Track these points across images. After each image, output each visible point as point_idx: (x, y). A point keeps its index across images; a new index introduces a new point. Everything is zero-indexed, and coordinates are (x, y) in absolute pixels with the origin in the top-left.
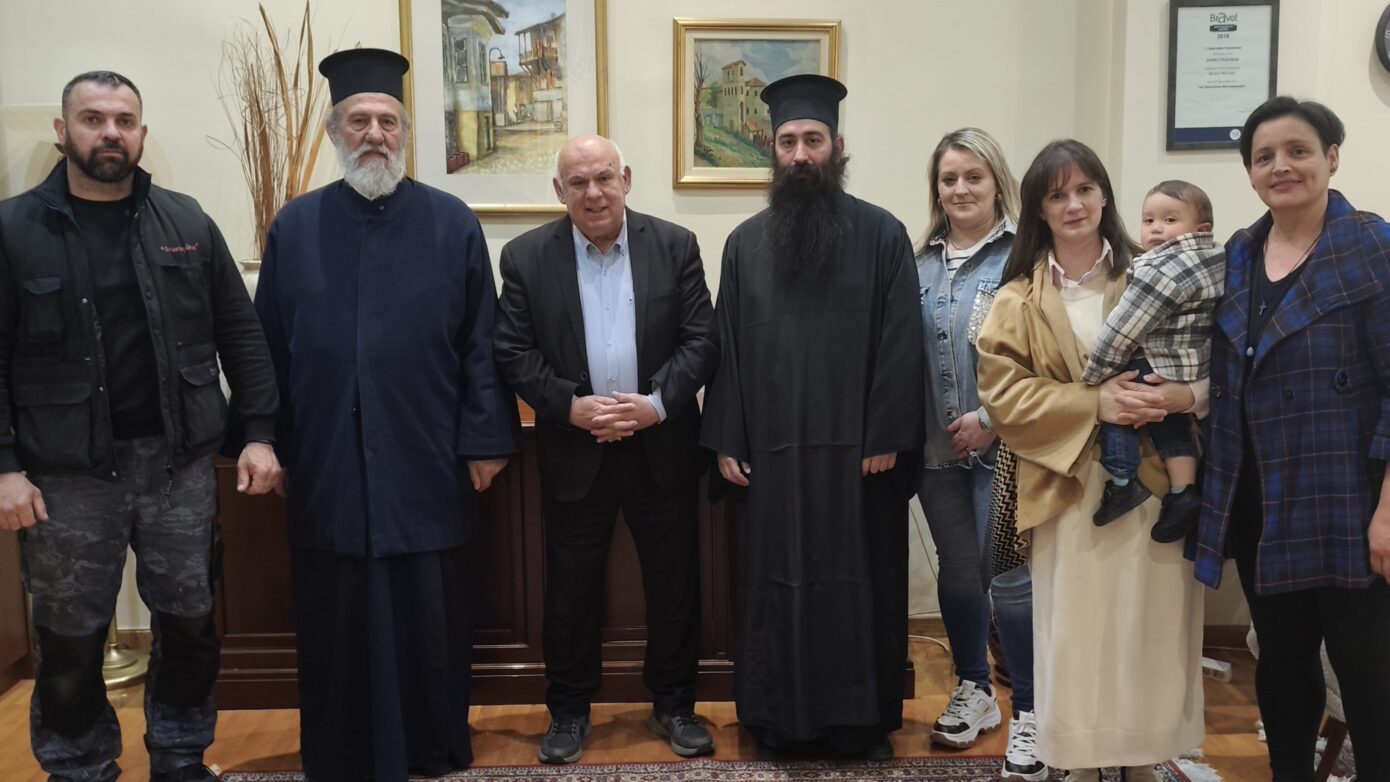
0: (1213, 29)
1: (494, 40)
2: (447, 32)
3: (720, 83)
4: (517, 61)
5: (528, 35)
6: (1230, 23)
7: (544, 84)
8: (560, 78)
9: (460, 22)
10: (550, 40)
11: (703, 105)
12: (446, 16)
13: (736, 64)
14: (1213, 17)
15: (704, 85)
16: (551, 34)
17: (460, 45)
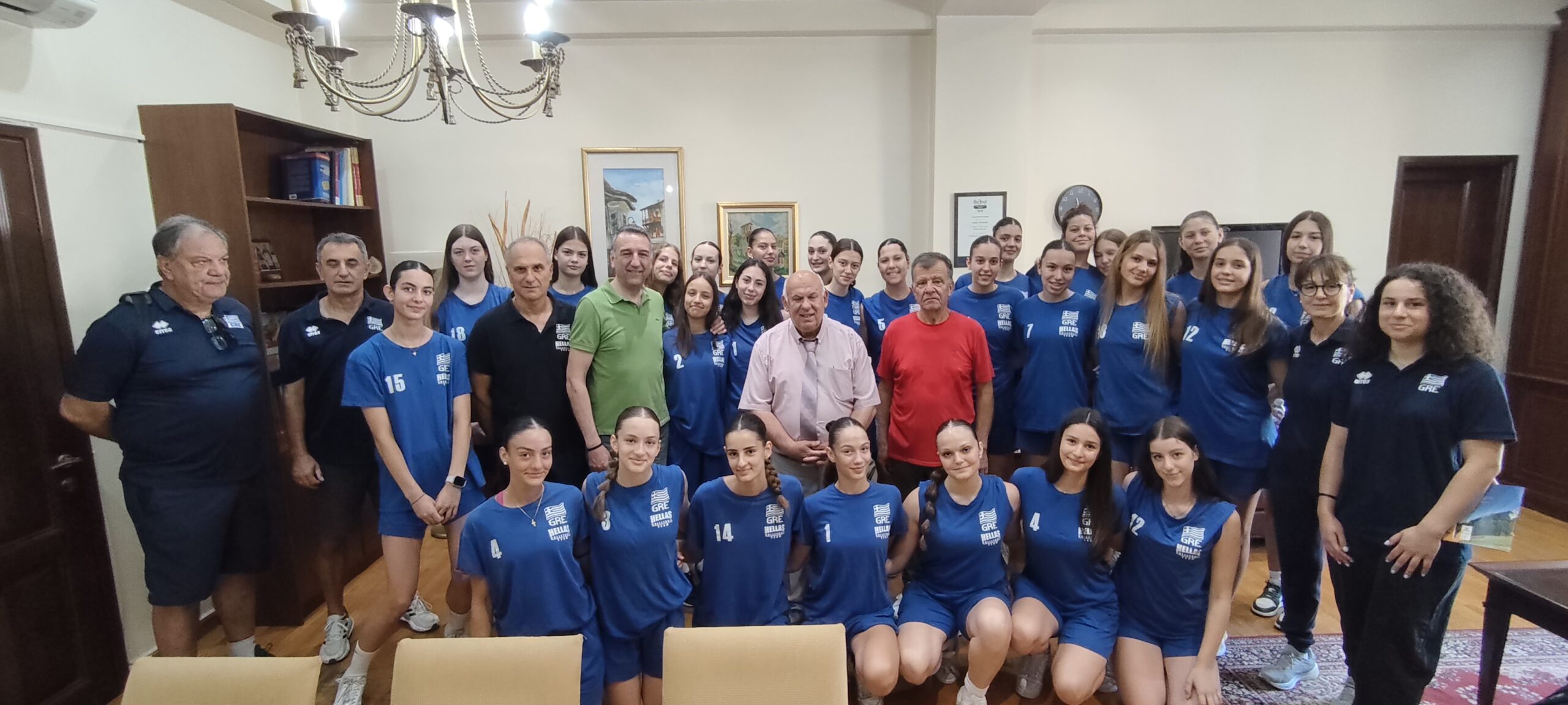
0: (975, 207)
1: (631, 213)
2: (607, 209)
3: (740, 234)
4: (642, 223)
5: (647, 211)
6: (983, 204)
7: (655, 235)
8: (662, 232)
9: (613, 205)
10: (657, 213)
11: (732, 245)
12: (607, 202)
13: (747, 224)
14: (975, 202)
15: (733, 235)
16: (658, 210)
17: (613, 216)
